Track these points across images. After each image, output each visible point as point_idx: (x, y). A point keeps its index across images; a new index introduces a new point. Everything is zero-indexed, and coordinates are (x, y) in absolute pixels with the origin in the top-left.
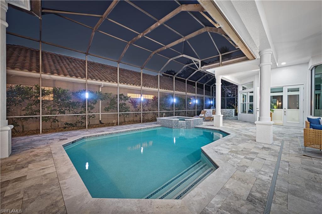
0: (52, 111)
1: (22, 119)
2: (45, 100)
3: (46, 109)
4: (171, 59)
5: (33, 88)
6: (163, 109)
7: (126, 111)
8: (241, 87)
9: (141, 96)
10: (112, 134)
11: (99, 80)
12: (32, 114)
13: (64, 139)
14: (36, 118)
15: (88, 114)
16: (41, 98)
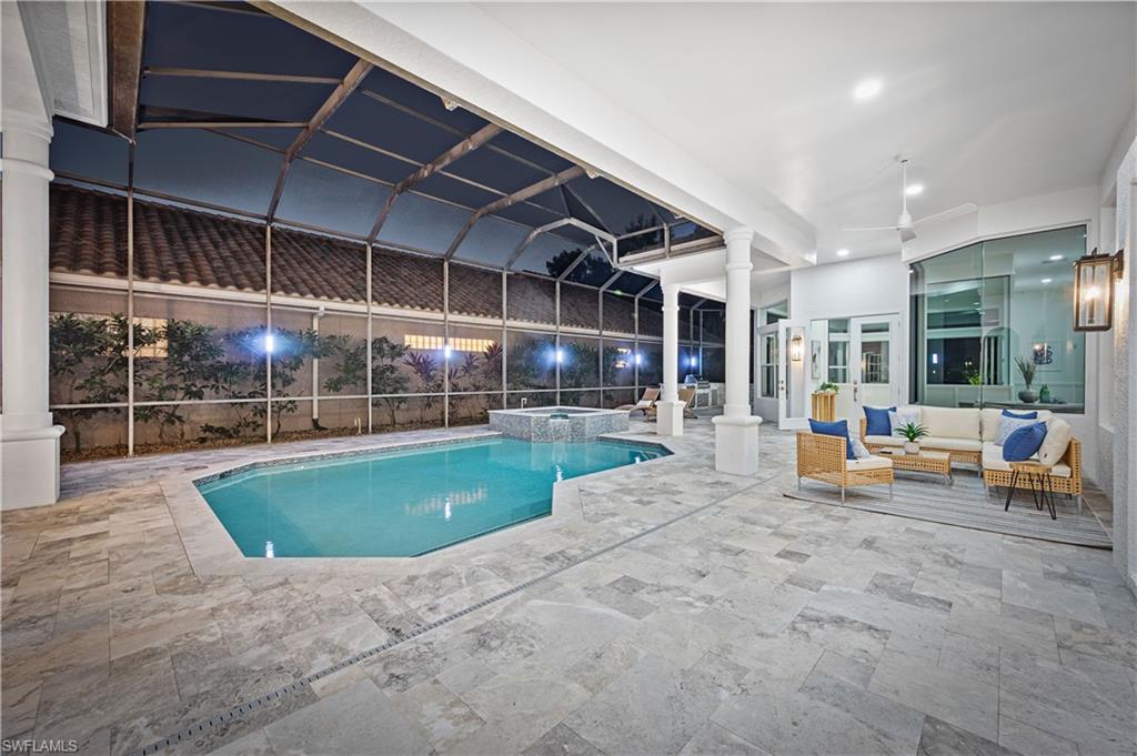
0: (163, 389)
1: (74, 413)
2: (142, 358)
3: (145, 384)
4: (539, 230)
5: (107, 323)
6: (522, 383)
7: (395, 391)
8: (762, 314)
9: (446, 342)
10: (339, 456)
11: (311, 296)
12: (104, 399)
13: (196, 468)
14: (117, 410)
15: (274, 399)
16: (131, 353)
